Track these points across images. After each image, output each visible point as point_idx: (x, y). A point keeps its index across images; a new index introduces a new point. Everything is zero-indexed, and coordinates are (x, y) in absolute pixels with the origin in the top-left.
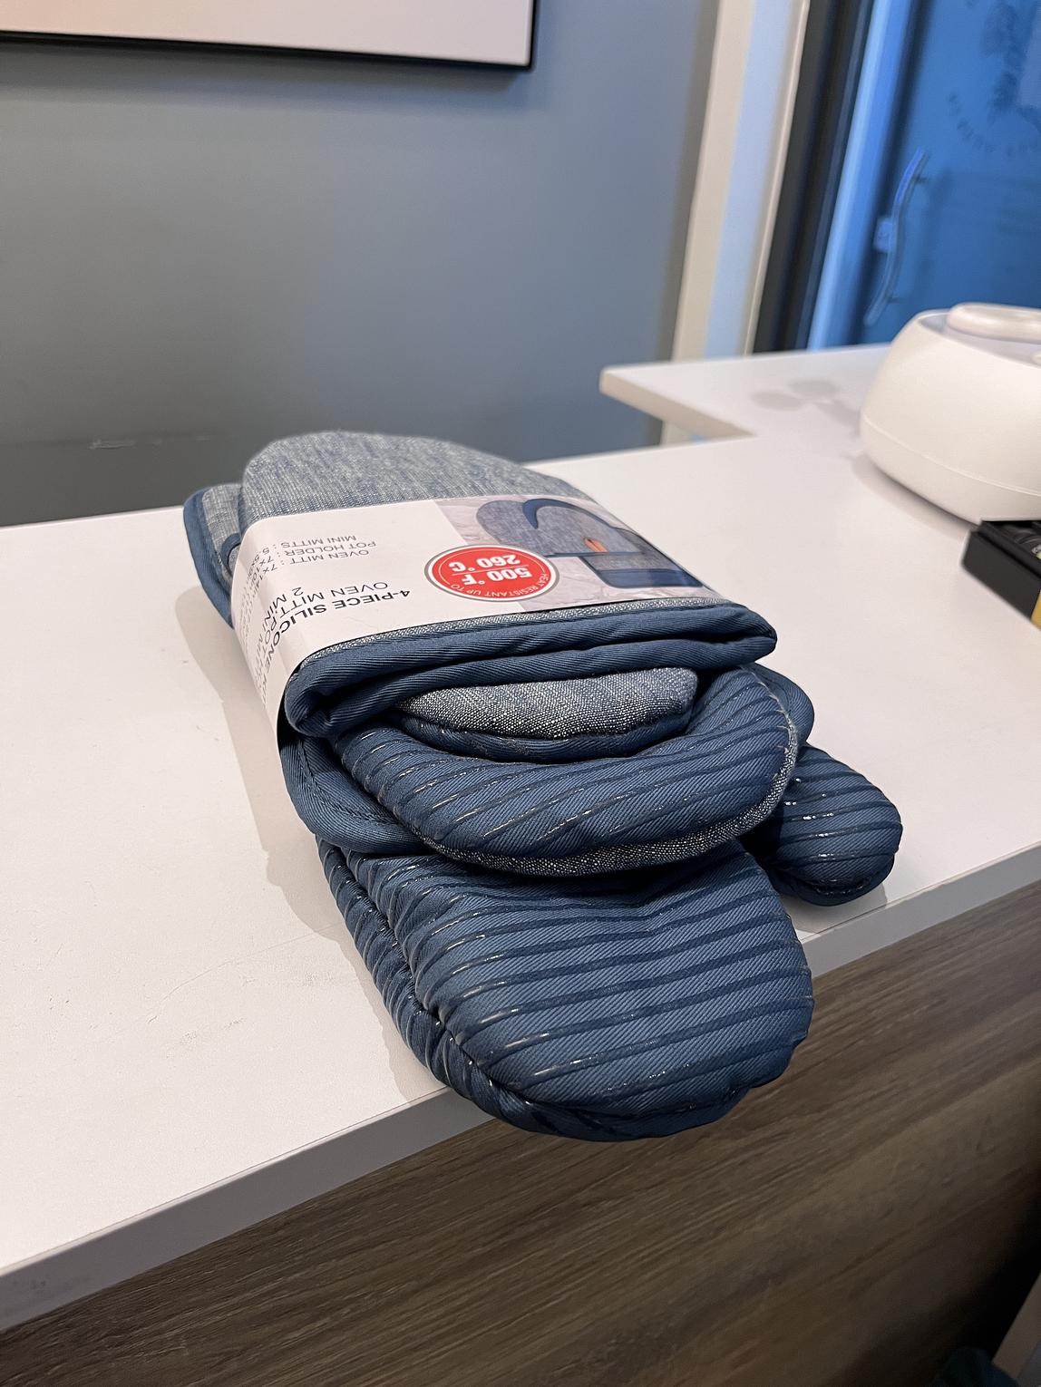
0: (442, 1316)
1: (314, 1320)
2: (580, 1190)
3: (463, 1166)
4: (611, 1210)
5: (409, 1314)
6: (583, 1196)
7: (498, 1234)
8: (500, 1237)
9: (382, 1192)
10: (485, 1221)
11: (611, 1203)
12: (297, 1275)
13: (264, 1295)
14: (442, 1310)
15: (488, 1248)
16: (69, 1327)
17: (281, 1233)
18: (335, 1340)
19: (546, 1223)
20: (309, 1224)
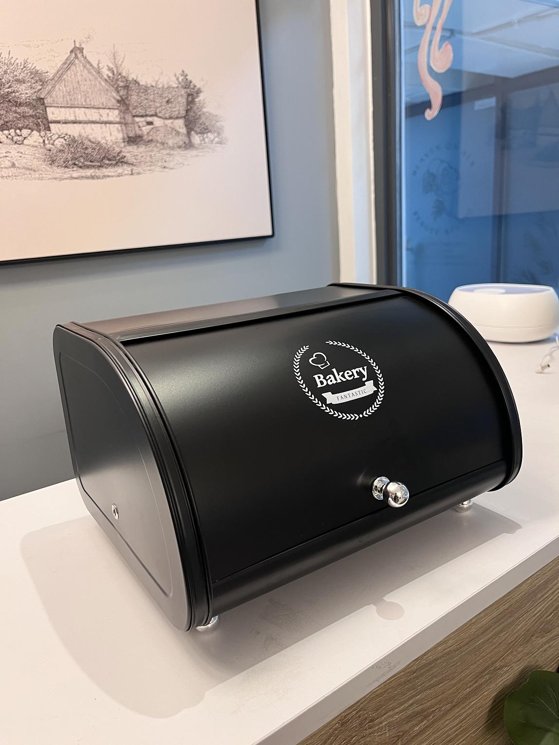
0: (458, 724)
1: (422, 721)
2: (496, 661)
3: (464, 646)
4: (507, 672)
5: (447, 722)
6: (498, 664)
7: (474, 682)
8: (474, 684)
9: (441, 657)
10: (470, 674)
11: (506, 669)
12: (419, 696)
13: (409, 706)
14: (457, 721)
15: (471, 689)
16: (359, 717)
17: (415, 674)
18: (427, 733)
19: (487, 677)
20: (422, 671)
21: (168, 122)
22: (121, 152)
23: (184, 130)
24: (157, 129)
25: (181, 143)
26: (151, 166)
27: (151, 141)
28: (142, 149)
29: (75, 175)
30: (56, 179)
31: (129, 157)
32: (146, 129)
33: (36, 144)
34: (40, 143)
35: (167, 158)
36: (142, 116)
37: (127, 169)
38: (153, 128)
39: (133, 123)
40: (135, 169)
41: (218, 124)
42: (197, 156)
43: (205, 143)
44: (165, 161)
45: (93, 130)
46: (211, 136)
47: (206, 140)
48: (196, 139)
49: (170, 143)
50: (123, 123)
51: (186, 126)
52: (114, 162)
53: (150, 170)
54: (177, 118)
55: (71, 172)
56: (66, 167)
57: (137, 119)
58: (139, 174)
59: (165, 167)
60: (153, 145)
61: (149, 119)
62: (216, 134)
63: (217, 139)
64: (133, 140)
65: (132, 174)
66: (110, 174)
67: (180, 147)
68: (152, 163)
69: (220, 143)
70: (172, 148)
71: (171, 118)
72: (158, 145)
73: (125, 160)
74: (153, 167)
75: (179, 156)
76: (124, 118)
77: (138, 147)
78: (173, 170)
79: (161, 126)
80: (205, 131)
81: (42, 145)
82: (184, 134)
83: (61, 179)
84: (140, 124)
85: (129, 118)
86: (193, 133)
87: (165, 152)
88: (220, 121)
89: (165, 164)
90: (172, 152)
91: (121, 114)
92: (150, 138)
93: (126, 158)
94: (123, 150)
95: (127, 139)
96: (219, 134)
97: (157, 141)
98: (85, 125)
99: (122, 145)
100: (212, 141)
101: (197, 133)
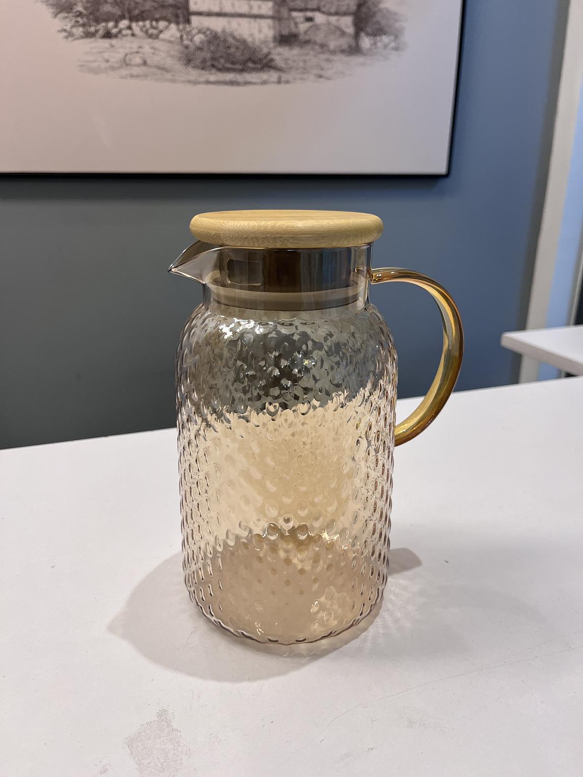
21: (333, 19)
22: (269, 53)
23: (351, 30)
24: (317, 27)
25: (345, 46)
26: (303, 73)
27: (307, 42)
28: (296, 51)
29: (212, 78)
30: (190, 82)
31: (279, 61)
32: (303, 27)
33: (172, 39)
34: (176, 38)
35: (324, 64)
36: (301, 10)
37: (273, 75)
38: (311, 27)
39: (290, 18)
40: (285, 77)
41: (397, 25)
42: (363, 64)
43: (376, 48)
44: (322, 69)
45: (239, 25)
46: (385, 39)
47: (379, 44)
48: (366, 42)
49: (332, 45)
50: (276, 17)
51: (355, 26)
52: (259, 66)
53: (301, 79)
54: (345, 14)
55: (208, 76)
56: (203, 68)
57: (295, 14)
58: (287, 82)
59: (320, 76)
60: (309, 47)
61: (309, 14)
62: (392, 38)
63: (393, 45)
64: (286, 39)
65: (279, 82)
66: (253, 80)
67: (343, 51)
68: (305, 70)
69: (396, 49)
70: (333, 52)
71: (337, 14)
72: (317, 47)
73: (273, 64)
74: (305, 76)
75: (340, 62)
76: (278, 12)
77: (291, 49)
78: (330, 81)
79: (324, 24)
80: (379, 31)
81: (179, 40)
82: (350, 35)
83: (196, 83)
84: (298, 20)
85: (284, 12)
86: (362, 34)
87: (323, 57)
88: (401, 21)
89: (322, 73)
90: (332, 57)
91: (276, 7)
92: (307, 38)
93: (275, 62)
94: (273, 52)
95: (278, 38)
96: (396, 37)
97: (315, 43)
98: (231, 19)
99: (272, 45)
100: (386, 46)
101: (368, 34)
